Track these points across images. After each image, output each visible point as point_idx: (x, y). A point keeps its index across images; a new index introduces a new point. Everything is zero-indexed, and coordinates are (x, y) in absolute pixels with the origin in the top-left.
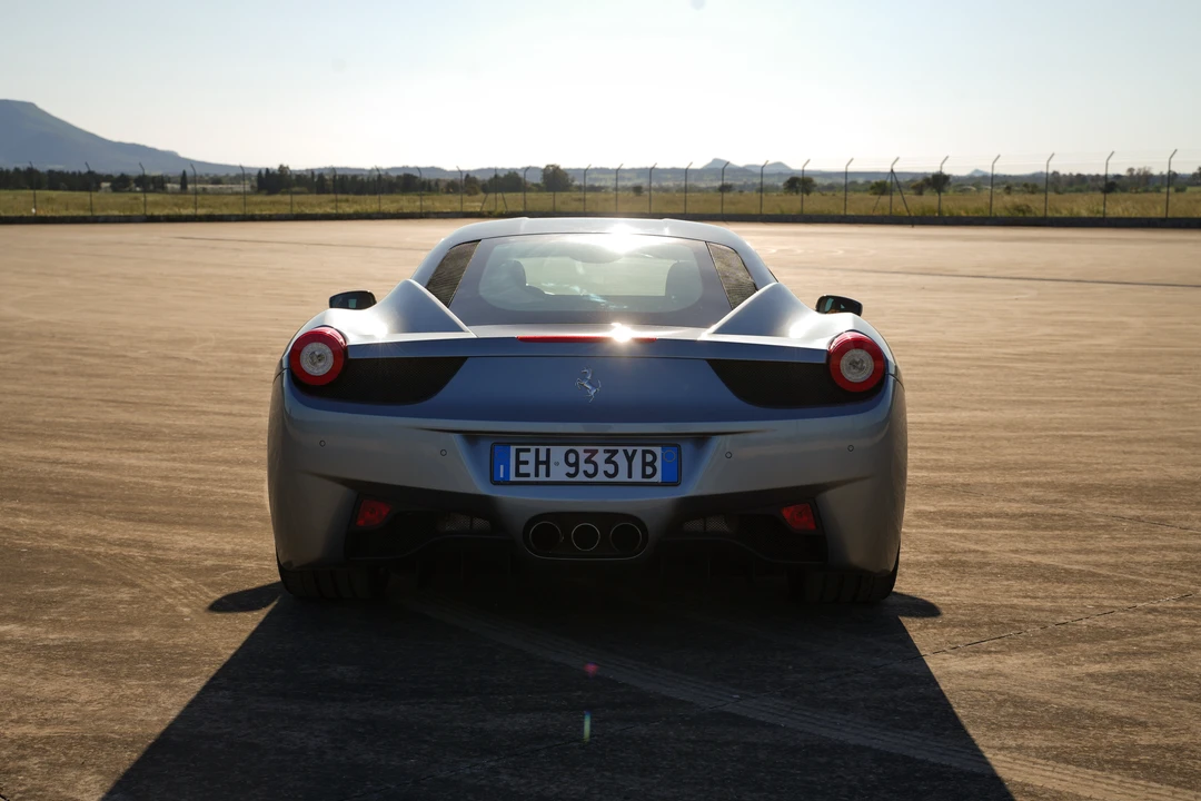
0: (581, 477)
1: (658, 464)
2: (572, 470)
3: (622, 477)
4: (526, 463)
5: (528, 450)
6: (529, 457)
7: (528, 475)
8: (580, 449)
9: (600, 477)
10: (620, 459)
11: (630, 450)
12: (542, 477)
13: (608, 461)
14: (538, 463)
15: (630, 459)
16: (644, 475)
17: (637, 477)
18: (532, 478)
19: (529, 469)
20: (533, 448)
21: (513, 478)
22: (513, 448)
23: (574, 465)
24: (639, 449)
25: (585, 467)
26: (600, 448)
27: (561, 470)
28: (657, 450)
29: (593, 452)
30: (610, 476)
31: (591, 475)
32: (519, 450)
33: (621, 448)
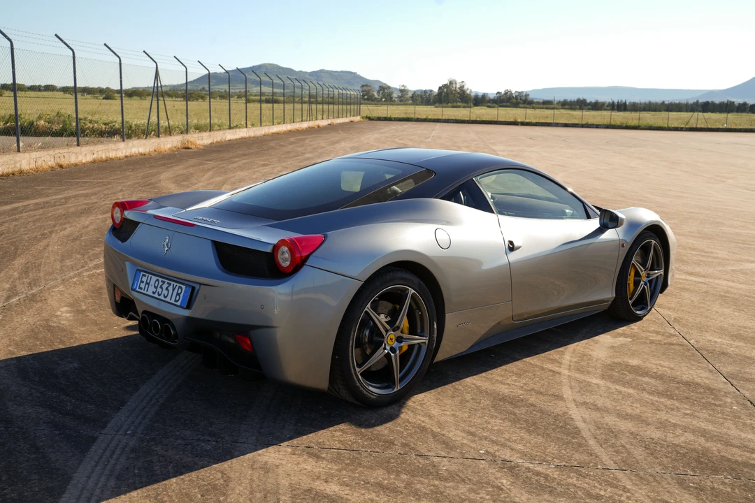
0: (156, 295)
1: (182, 295)
2: (155, 290)
3: (168, 299)
5: (145, 276)
6: (144, 279)
7: (141, 288)
8: (160, 279)
9: (162, 297)
11: (175, 284)
12: (145, 292)
13: (167, 289)
14: (147, 283)
15: (174, 290)
16: (176, 301)
17: (173, 301)
18: (142, 291)
19: (143, 285)
20: (147, 275)
21: (138, 289)
22: (142, 273)
23: (156, 288)
24: (178, 285)
25: (159, 290)
26: (167, 281)
27: (152, 289)
28: (184, 287)
29: (164, 282)
30: (165, 297)
31: (159, 295)
32: (143, 275)
33: (172, 283)
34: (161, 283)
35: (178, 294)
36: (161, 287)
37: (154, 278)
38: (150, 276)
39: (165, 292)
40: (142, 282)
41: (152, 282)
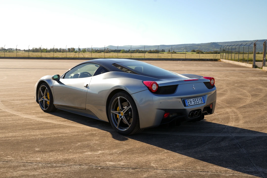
0: (195, 104)
1: (202, 100)
2: (194, 103)
3: (199, 103)
4: (189, 102)
5: (189, 100)
6: (189, 101)
7: (189, 104)
8: (194, 99)
9: (197, 103)
10: (198, 100)
11: (199, 98)
12: (191, 105)
13: (197, 100)
14: (190, 102)
15: (199, 100)
16: (202, 102)
17: (201, 103)
18: (190, 105)
19: (189, 103)
20: (189, 99)
21: (188, 105)
22: (187, 100)
23: (194, 102)
24: (200, 98)
25: (195, 102)
26: (196, 98)
27: (193, 103)
28: (201, 98)
29: (195, 99)
30: (198, 103)
31: (196, 103)
32: (188, 100)
33: (198, 98)
34: (195, 100)
35: (201, 100)
36: (195, 101)
37: (192, 99)
38: (190, 99)
39: (197, 101)
40: (188, 102)
41: (192, 101)
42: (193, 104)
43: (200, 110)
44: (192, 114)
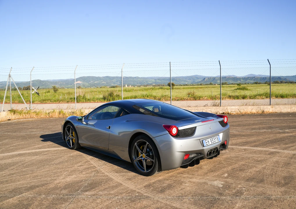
0: (213, 143)
2: (211, 142)
3: (216, 142)
6: (207, 141)
8: (211, 138)
9: (214, 142)
10: (215, 139)
12: (209, 144)
13: (214, 140)
16: (218, 141)
17: (217, 142)
19: (207, 143)
21: (206, 145)
22: (205, 140)
23: (211, 141)
24: (216, 137)
25: (212, 141)
26: (213, 138)
28: (217, 136)
31: (213, 142)
35: (218, 139)
36: (212, 140)
37: (209, 139)
39: (214, 141)
40: (206, 142)
41: (209, 141)
42: (211, 144)
43: (217, 148)
44: (210, 153)
